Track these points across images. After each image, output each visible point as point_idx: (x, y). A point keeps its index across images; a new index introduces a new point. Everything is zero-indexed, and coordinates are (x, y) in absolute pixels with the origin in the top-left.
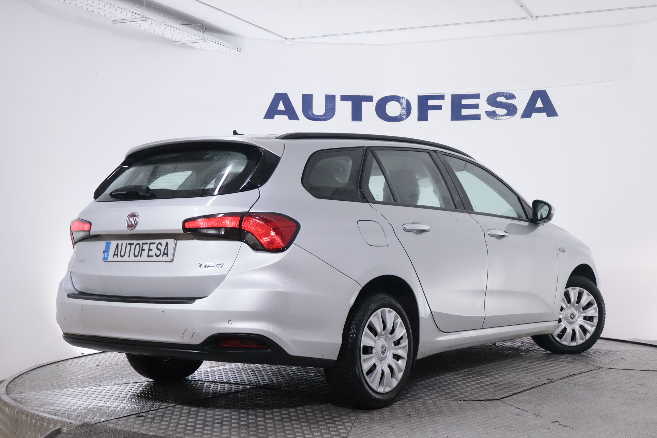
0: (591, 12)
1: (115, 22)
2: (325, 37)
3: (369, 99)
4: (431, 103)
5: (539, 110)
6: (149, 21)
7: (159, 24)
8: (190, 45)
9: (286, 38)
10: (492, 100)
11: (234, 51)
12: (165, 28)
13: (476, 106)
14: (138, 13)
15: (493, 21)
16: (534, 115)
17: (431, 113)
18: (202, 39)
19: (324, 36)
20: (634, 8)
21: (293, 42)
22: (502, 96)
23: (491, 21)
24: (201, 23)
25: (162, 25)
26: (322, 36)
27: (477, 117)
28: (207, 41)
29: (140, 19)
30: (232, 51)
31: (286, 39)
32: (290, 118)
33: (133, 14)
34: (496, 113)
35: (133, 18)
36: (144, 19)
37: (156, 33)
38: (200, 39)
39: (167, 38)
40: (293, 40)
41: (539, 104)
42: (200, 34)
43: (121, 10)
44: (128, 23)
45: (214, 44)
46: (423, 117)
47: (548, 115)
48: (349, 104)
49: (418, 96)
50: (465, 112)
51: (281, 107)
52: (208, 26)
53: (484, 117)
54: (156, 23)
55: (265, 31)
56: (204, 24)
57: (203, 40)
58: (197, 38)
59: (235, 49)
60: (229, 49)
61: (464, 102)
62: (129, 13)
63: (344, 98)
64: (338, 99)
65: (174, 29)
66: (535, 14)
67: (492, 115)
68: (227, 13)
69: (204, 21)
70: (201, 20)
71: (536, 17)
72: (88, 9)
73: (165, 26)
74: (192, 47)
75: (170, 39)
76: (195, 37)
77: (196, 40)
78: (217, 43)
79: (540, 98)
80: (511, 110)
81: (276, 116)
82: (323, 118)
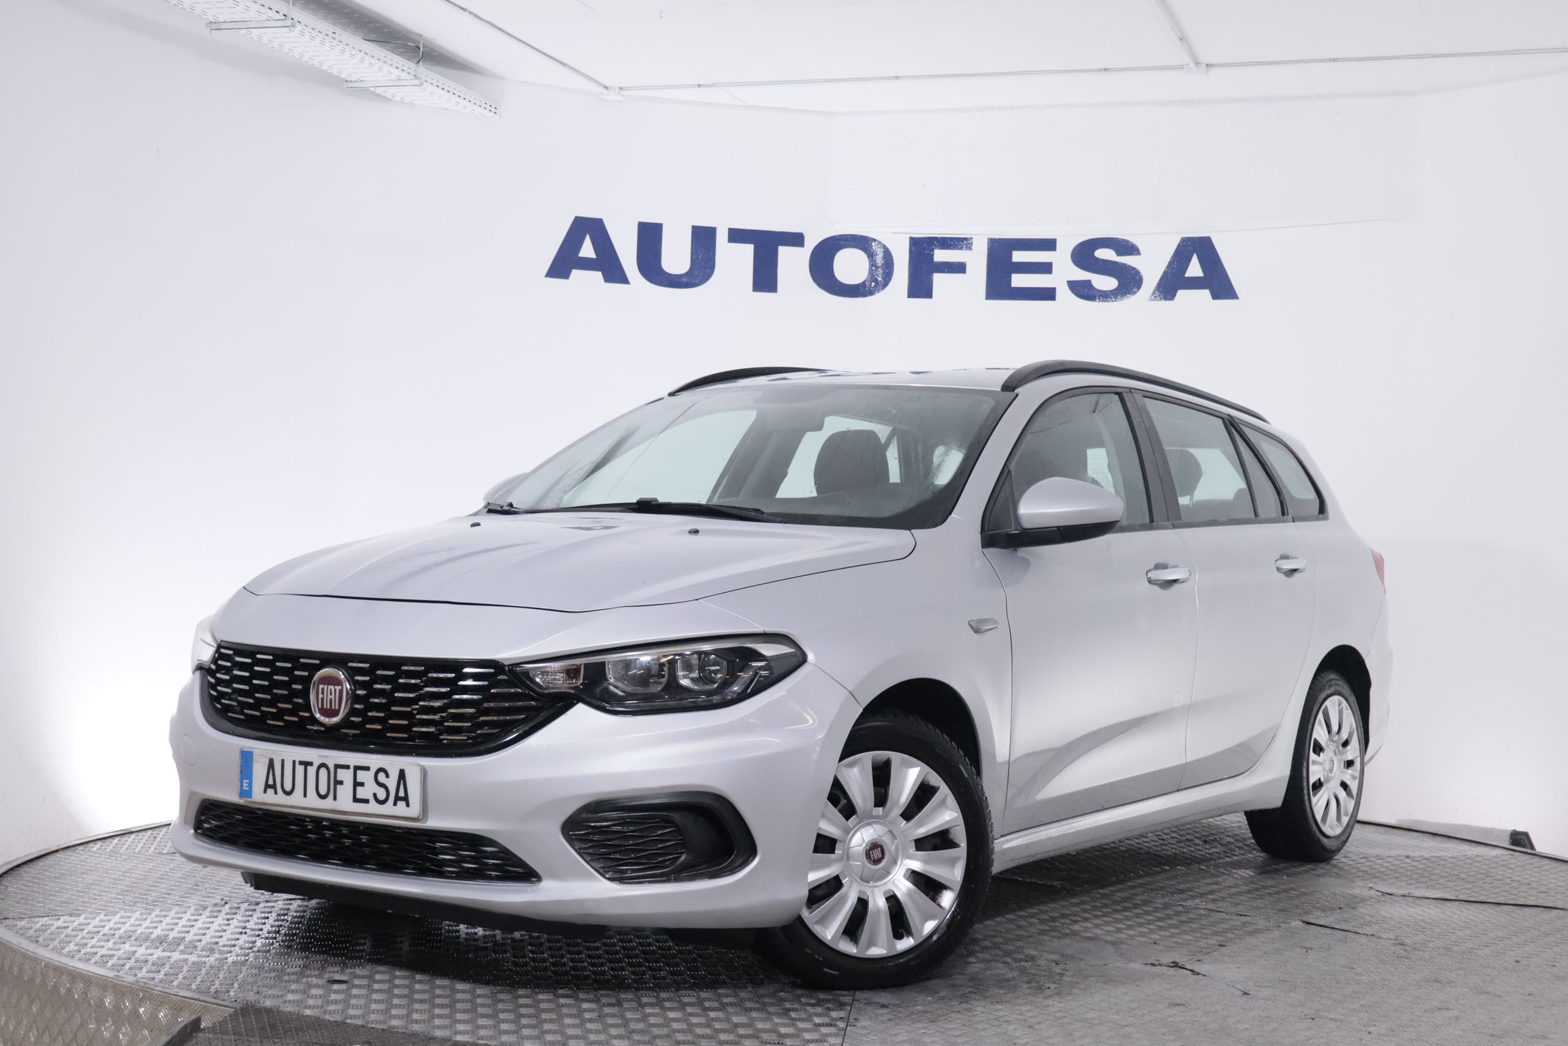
0: (1335, 60)
1: (214, 26)
2: (701, 89)
3: (796, 239)
4: (941, 255)
5: (1194, 284)
6: (299, 27)
7: (321, 36)
8: (379, 91)
9: (607, 85)
10: (1084, 255)
11: (482, 110)
12: (332, 48)
13: (1046, 268)
14: (275, 7)
15: (1106, 70)
17: (939, 280)
18: (414, 78)
19: (699, 86)
20: (1434, 56)
21: (623, 96)
22: (1108, 247)
23: (1100, 70)
24: (412, 40)
25: (327, 39)
26: (693, 86)
27: (1048, 294)
28: (425, 84)
29: (279, 23)
30: (478, 110)
31: (606, 87)
32: (608, 278)
33: (263, 10)
34: (1092, 286)
35: (260, 18)
36: (288, 22)
37: (305, 59)
38: (408, 77)
39: (330, 71)
40: (623, 92)
41: (1195, 269)
42: (409, 65)
44: (244, 31)
45: (438, 91)
46: (920, 288)
47: (1215, 296)
48: (748, 250)
49: (911, 239)
50: (1019, 280)
51: (587, 250)
52: (428, 47)
53: (1064, 293)
54: (314, 33)
55: (561, 67)
56: (420, 43)
57: (417, 82)
58: (403, 76)
59: (484, 106)
60: (471, 106)
61: (1018, 256)
62: (255, 7)
63: (737, 236)
64: (722, 237)
65: (354, 52)
66: (1205, 59)
67: (1082, 290)
68: (480, 18)
69: (421, 35)
70: (413, 33)
71: (1208, 65)
73: (334, 43)
74: (383, 97)
75: (336, 74)
76: (398, 72)
77: (399, 80)
78: (446, 89)
79: (1197, 255)
80: (1129, 281)
81: (575, 273)
82: (685, 280)
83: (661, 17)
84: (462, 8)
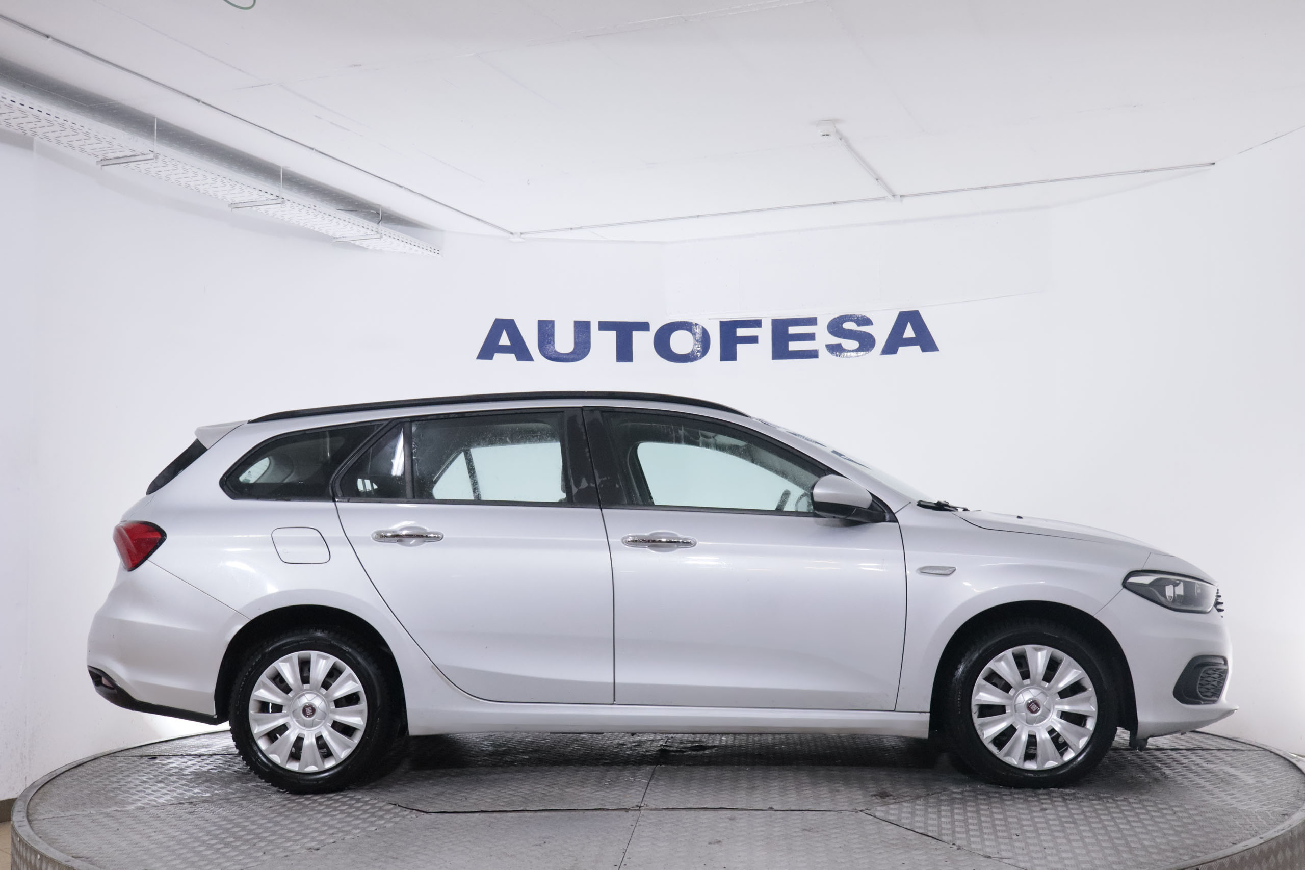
0: (985, 188)
1: (234, 206)
2: (573, 231)
3: (644, 326)
4: (741, 332)
5: (909, 342)
6: (288, 204)
7: (305, 209)
8: (358, 243)
9: (512, 232)
10: (836, 328)
11: (428, 252)
12: (316, 216)
13: (811, 337)
14: (270, 191)
15: (834, 203)
16: (901, 349)
17: (741, 348)
18: (376, 233)
19: (571, 229)
20: (1051, 181)
21: (523, 238)
22: (851, 320)
23: (831, 204)
24: (374, 209)
25: (310, 211)
26: (567, 229)
27: (813, 354)
28: (384, 237)
29: (275, 202)
31: (512, 233)
32: (519, 358)
33: (261, 193)
34: (842, 347)
35: (262, 199)
36: (280, 201)
37: (302, 224)
38: (372, 233)
39: (320, 232)
40: (523, 236)
41: (909, 333)
42: (373, 225)
43: (243, 186)
44: (254, 208)
45: (395, 241)
46: (728, 354)
47: (924, 350)
48: (612, 335)
49: (721, 322)
50: (793, 346)
51: (504, 340)
52: (386, 213)
53: (823, 353)
54: (300, 207)
55: (477, 221)
56: (379, 210)
57: (378, 236)
58: (369, 232)
59: (429, 249)
60: (420, 250)
61: (792, 330)
62: (255, 192)
63: (604, 326)
64: (594, 327)
65: (331, 218)
66: (899, 192)
67: (835, 349)
68: (414, 192)
69: (380, 205)
70: (373, 204)
71: (901, 196)
72: (187, 186)
73: (316, 213)
74: (361, 247)
75: (325, 233)
76: (364, 230)
77: (367, 235)
78: (400, 240)
79: (910, 323)
80: (866, 343)
81: (497, 355)
82: (572, 356)
83: (529, 184)
84: (400, 186)
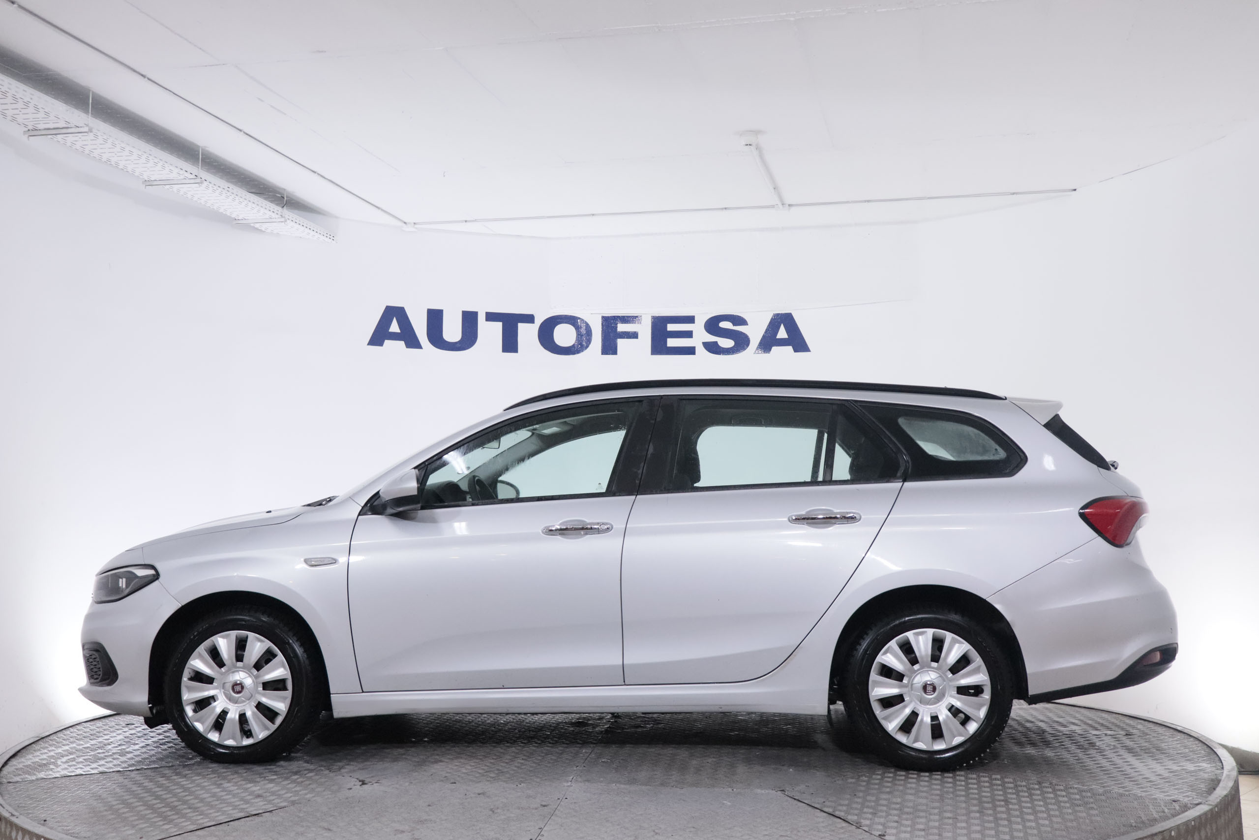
0: (868, 201)
1: (148, 183)
2: (467, 223)
3: (529, 319)
4: (621, 327)
5: (782, 343)
6: (205, 183)
7: (220, 190)
8: (257, 226)
9: (406, 221)
10: (712, 326)
11: (324, 238)
12: (227, 197)
13: (689, 334)
14: (190, 171)
15: (726, 208)
16: (774, 349)
17: (621, 343)
18: (280, 217)
19: (466, 221)
21: (416, 228)
22: (727, 320)
23: (722, 209)
24: (279, 193)
25: (224, 192)
26: (462, 221)
27: (691, 351)
28: (288, 221)
29: (193, 181)
30: (322, 238)
31: (405, 223)
32: (409, 345)
33: (181, 172)
34: (718, 345)
35: (179, 178)
36: (198, 180)
37: (208, 205)
38: (277, 216)
39: (224, 213)
40: (416, 226)
41: (782, 334)
42: (278, 209)
43: (165, 163)
44: (167, 187)
45: (297, 226)
46: (609, 348)
47: (796, 351)
48: (499, 326)
49: (603, 317)
50: (672, 342)
51: (395, 328)
52: (289, 197)
53: (700, 350)
54: (215, 188)
55: (377, 210)
56: (284, 195)
57: (283, 220)
58: (274, 215)
59: (326, 235)
60: (317, 235)
61: (671, 327)
62: (176, 171)
63: (491, 317)
64: (481, 318)
65: (241, 200)
66: (788, 202)
67: (713, 348)
68: (323, 177)
69: (285, 190)
70: (280, 188)
71: (789, 205)
72: (109, 160)
73: (229, 194)
74: (259, 230)
75: (229, 215)
76: (271, 213)
77: (271, 218)
78: (301, 225)
79: (783, 325)
80: (742, 342)
81: (387, 342)
82: (458, 345)
84: (313, 171)
